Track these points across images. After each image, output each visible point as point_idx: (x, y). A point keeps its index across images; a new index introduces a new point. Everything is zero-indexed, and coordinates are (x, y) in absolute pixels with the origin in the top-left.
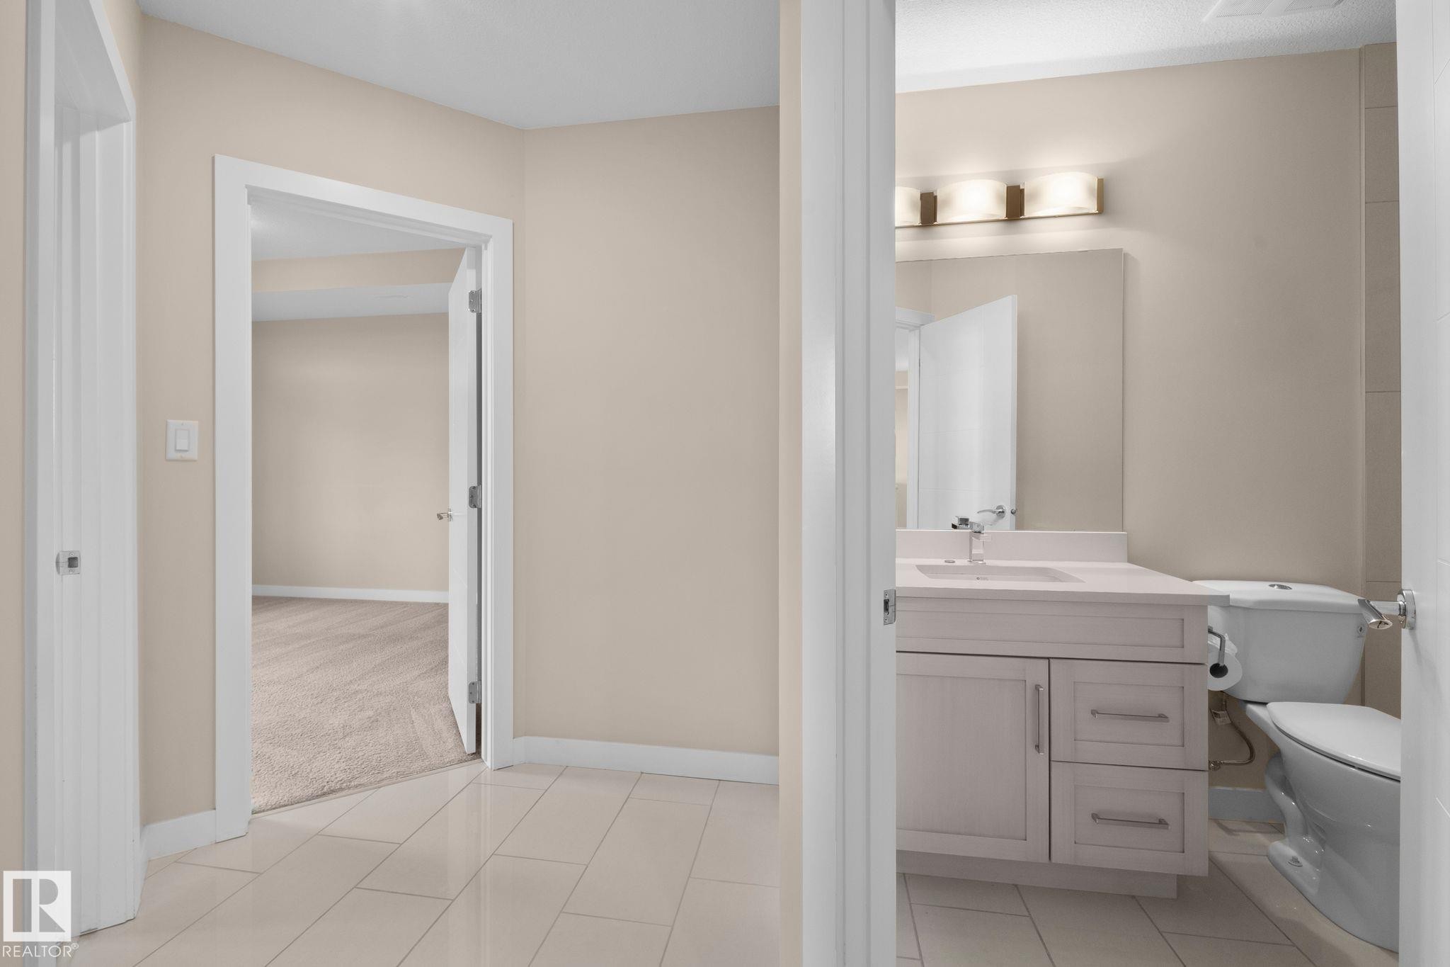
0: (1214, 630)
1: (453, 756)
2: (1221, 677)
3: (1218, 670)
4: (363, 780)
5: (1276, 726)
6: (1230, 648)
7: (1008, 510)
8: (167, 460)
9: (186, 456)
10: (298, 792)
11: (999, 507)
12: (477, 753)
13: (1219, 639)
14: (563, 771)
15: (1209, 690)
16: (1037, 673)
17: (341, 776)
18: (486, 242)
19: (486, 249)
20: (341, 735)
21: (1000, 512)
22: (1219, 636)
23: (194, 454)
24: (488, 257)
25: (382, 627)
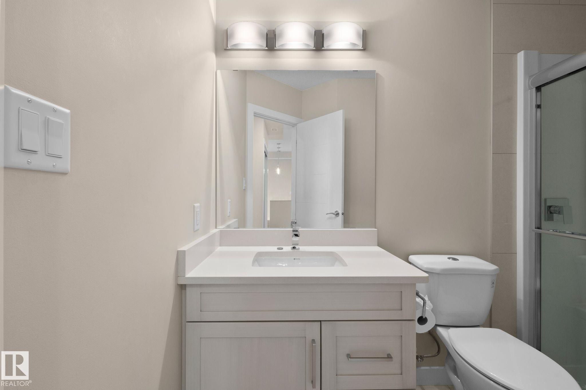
0: (420, 294)
2: (424, 325)
3: (422, 320)
5: (455, 350)
6: (429, 306)
7: (340, 212)
11: (336, 211)
13: (422, 301)
15: (416, 333)
16: (313, 331)
21: (336, 214)
22: (422, 299)
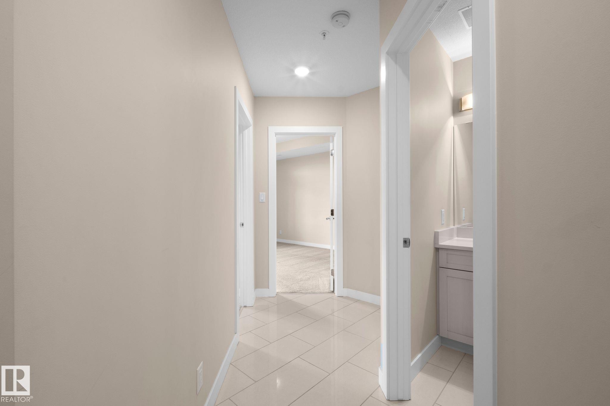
1: (327, 291)
4: (303, 291)
8: (259, 202)
9: (263, 201)
10: (287, 291)
12: (333, 292)
14: (357, 301)
17: (298, 289)
18: (335, 135)
19: (335, 136)
20: (300, 280)
23: (264, 201)
24: (335, 138)
25: (317, 255)
